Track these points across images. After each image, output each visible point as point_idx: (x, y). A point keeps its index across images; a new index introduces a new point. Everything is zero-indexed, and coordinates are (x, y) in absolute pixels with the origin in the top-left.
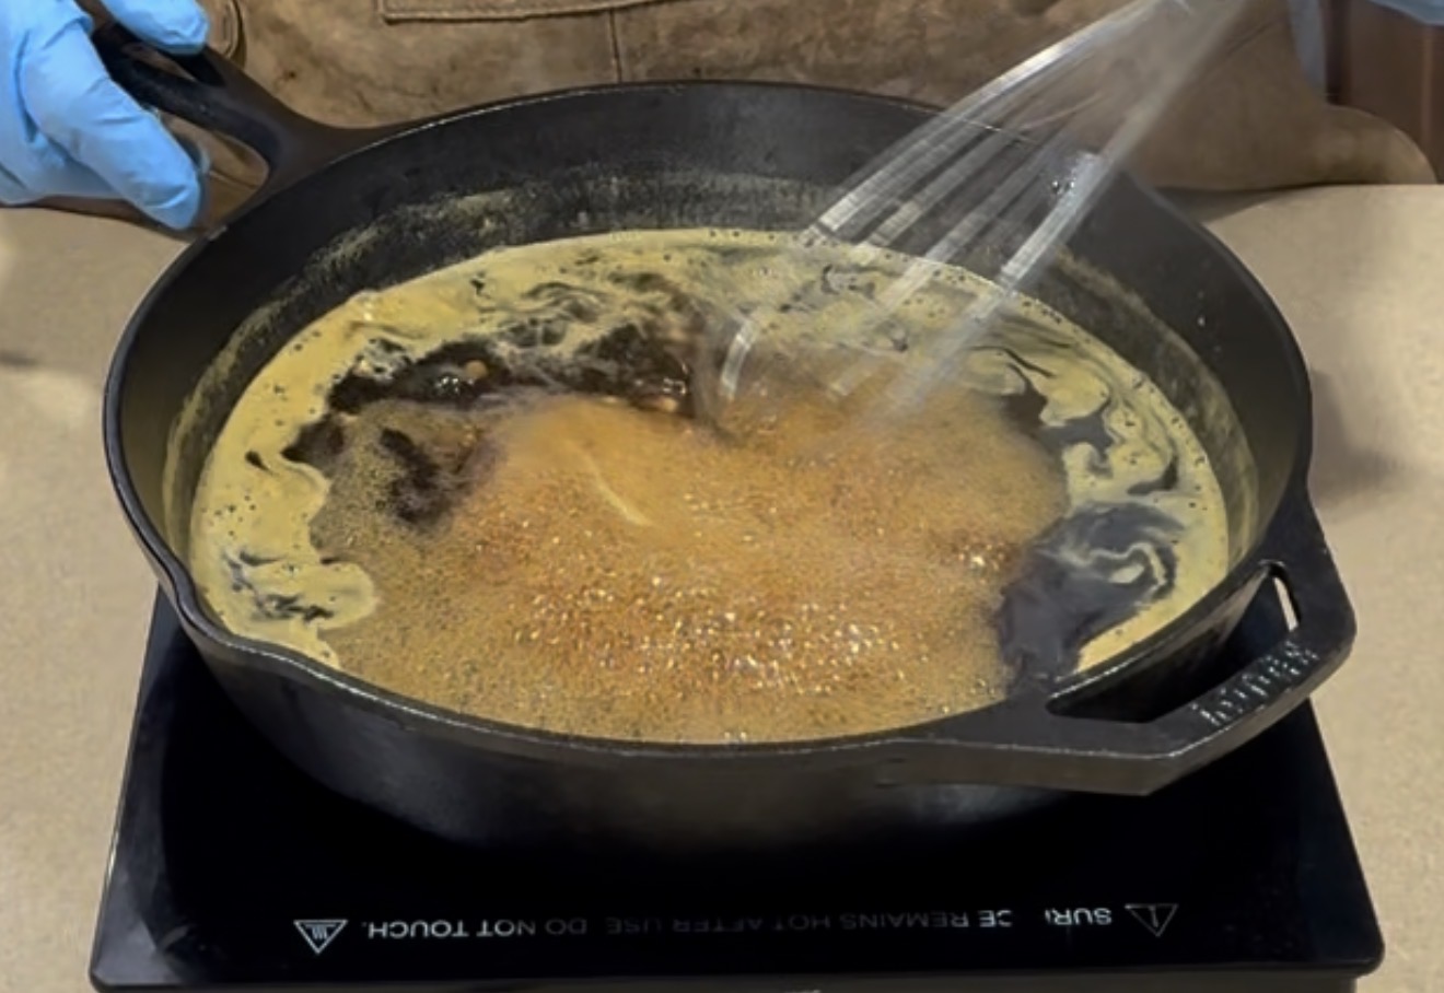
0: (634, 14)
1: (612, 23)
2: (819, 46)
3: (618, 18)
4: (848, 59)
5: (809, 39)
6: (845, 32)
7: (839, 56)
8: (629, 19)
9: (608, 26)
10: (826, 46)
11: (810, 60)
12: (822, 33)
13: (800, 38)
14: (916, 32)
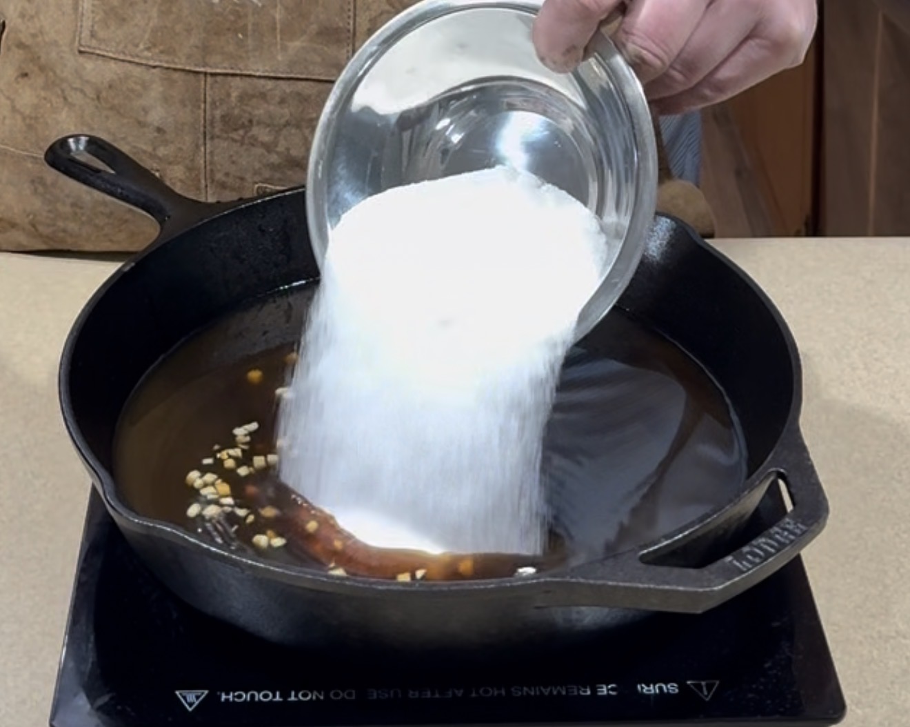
0: (219, 79)
1: (205, 81)
3: (209, 79)
8: (216, 82)
9: (203, 83)
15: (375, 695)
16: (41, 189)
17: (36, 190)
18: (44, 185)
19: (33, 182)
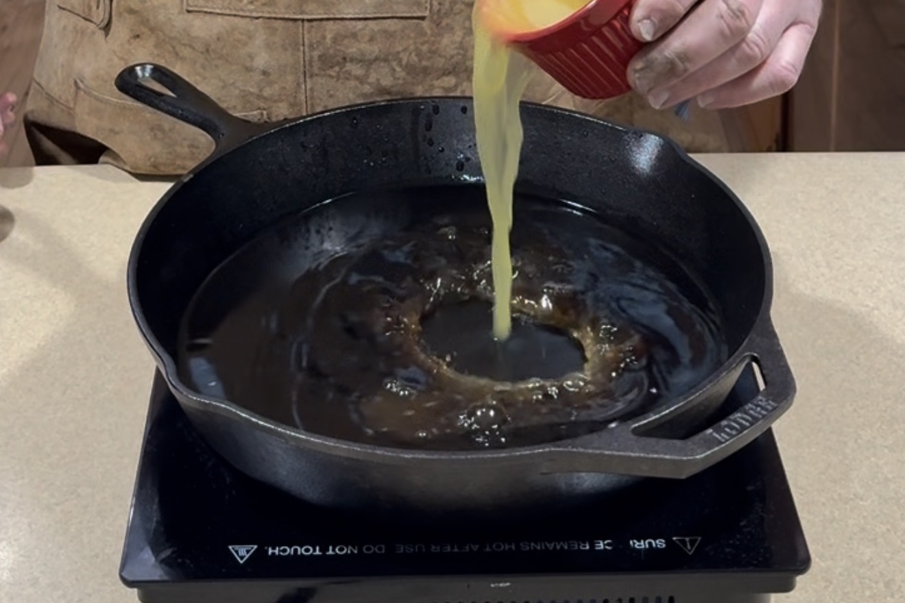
0: (314, 23)
1: (303, 27)
2: (410, 54)
3: (306, 24)
4: (424, 63)
5: (405, 50)
6: (425, 48)
7: (420, 61)
8: (312, 27)
9: (301, 28)
10: (413, 55)
11: (404, 62)
12: (412, 47)
13: (400, 49)
14: (462, 52)
15: (402, 548)
16: (160, 135)
17: (155, 135)
18: (163, 131)
19: (152, 129)
